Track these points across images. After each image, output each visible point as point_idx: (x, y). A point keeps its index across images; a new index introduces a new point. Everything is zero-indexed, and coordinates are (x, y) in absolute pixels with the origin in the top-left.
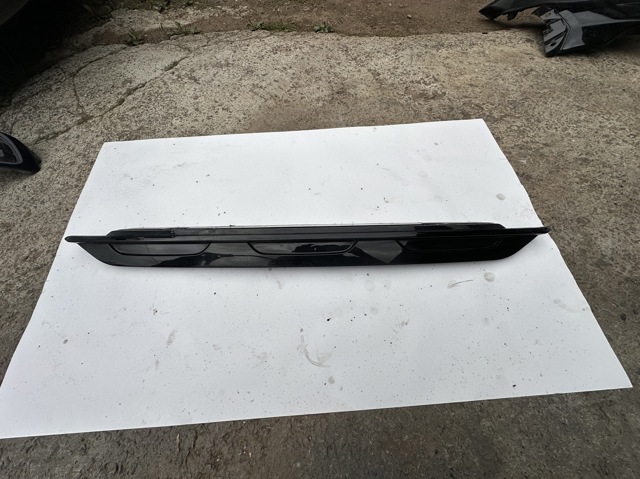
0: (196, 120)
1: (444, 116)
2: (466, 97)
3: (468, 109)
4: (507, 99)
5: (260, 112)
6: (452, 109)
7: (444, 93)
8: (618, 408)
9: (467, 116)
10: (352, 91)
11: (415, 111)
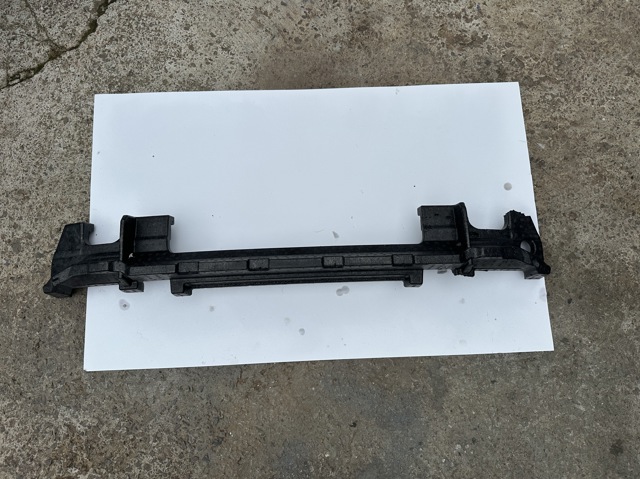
0: (193, 65)
1: (477, 75)
2: (508, 45)
3: (506, 64)
4: (555, 51)
5: (267, 56)
6: (488, 63)
7: (485, 37)
8: (538, 362)
9: (502, 77)
10: (376, 27)
11: (446, 65)
